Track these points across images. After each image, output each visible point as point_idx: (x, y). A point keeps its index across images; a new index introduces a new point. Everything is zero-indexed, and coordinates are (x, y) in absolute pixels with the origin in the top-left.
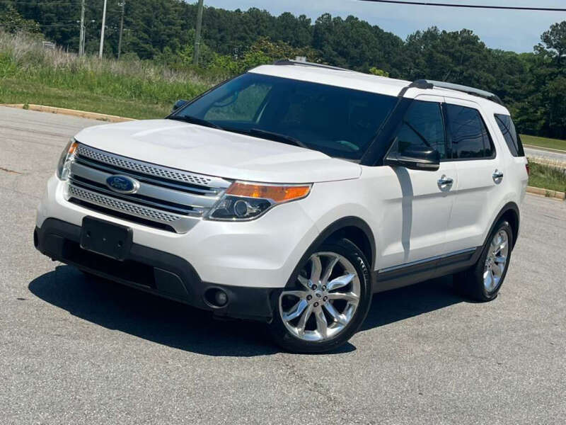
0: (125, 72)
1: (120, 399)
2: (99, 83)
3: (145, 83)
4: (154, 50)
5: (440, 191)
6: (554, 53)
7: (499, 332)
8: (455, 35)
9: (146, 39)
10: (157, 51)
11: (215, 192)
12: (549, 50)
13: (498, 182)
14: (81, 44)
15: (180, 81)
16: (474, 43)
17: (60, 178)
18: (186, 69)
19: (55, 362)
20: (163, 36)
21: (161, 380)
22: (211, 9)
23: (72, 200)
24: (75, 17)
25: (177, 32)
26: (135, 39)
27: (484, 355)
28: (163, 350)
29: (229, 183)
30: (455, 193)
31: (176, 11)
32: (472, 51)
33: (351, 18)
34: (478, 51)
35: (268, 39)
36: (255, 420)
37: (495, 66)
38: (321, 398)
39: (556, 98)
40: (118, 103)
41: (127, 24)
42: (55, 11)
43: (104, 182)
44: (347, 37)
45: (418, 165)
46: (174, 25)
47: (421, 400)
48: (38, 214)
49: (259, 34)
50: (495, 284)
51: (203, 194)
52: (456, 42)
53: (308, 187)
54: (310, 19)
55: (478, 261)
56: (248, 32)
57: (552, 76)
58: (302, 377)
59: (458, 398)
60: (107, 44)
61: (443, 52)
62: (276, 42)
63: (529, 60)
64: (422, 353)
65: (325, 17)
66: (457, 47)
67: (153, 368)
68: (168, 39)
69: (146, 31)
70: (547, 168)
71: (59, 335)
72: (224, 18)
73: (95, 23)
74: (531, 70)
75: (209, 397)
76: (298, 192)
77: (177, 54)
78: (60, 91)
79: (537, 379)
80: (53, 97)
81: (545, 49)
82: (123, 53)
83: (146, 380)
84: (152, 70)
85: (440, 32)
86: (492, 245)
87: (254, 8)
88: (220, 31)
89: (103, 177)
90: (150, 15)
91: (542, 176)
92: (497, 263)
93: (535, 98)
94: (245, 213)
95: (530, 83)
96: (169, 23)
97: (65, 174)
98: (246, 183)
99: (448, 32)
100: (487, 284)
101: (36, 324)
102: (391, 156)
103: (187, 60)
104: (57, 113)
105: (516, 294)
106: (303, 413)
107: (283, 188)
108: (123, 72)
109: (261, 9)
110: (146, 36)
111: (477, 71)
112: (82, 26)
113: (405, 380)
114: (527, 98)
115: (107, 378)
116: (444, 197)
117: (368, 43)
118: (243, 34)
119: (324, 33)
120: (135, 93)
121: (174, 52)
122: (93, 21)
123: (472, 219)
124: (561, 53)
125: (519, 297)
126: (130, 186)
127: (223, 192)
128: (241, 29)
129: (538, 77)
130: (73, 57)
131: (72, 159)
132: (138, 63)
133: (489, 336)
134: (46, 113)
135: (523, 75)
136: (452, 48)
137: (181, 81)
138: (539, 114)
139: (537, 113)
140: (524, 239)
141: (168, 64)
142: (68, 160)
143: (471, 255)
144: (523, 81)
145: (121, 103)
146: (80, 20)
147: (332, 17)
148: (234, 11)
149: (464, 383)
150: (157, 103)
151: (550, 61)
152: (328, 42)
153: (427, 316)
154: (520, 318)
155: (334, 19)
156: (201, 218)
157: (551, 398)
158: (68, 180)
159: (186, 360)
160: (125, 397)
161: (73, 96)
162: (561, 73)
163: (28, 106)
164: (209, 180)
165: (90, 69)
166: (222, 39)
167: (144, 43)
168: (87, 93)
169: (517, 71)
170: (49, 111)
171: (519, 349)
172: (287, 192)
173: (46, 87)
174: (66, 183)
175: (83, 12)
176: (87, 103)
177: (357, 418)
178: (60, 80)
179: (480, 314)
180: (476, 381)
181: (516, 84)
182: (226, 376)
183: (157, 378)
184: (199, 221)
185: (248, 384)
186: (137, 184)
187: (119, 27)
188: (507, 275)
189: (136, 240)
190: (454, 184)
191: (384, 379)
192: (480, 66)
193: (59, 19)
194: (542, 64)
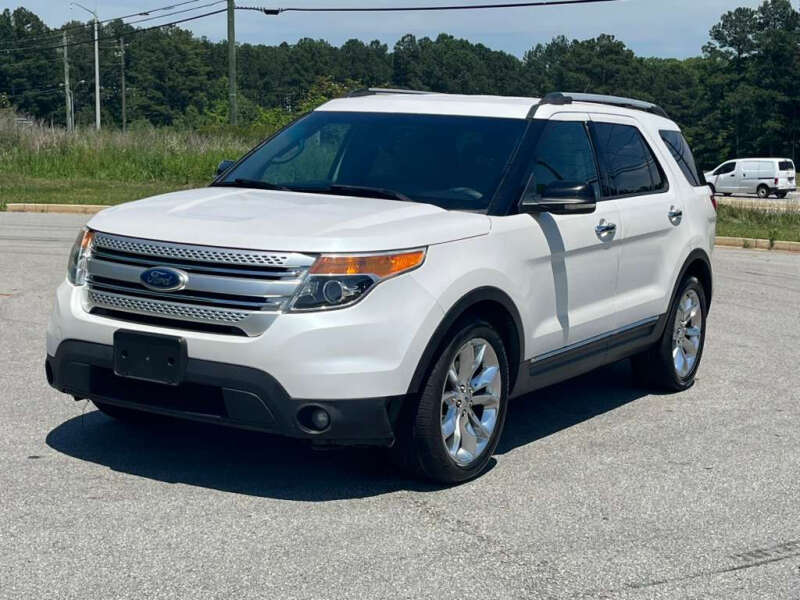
0: (136, 144)
1: (191, 570)
2: (102, 164)
3: (167, 155)
4: (172, 112)
5: (601, 242)
6: (731, 54)
7: (703, 428)
8: (590, 44)
9: (158, 99)
10: (177, 113)
11: (294, 273)
12: (723, 50)
13: (676, 223)
14: (68, 115)
15: (215, 149)
16: (617, 53)
17: (73, 282)
18: (222, 132)
19: (94, 532)
20: (184, 92)
21: (244, 540)
22: (247, 46)
23: (95, 311)
24: (56, 79)
25: (201, 84)
26: (145, 101)
27: (686, 460)
28: (243, 501)
29: (312, 259)
30: (620, 242)
31: (197, 54)
32: (616, 63)
33: (442, 37)
34: (626, 63)
35: (331, 79)
36: (381, 576)
37: (652, 81)
38: (470, 539)
39: (740, 116)
40: (131, 188)
41: (131, 80)
42: (27, 74)
43: (138, 280)
44: (441, 64)
45: (566, 207)
46: (196, 74)
47: (608, 528)
48: (49, 337)
49: (317, 73)
50: (689, 367)
51: (278, 278)
52: (593, 53)
53: (421, 252)
54: (386, 46)
55: (663, 336)
56: (303, 72)
57: (732, 85)
58: (438, 515)
59: (658, 519)
60: (106, 112)
61: (578, 70)
62: (343, 82)
63: (697, 67)
64: (600, 467)
65: (406, 40)
66: (596, 60)
67: (230, 526)
68: (190, 95)
69: (158, 88)
70: (740, 210)
71: (94, 498)
72: (265, 57)
73: (85, 84)
74: (702, 81)
75: (315, 554)
76: (408, 260)
77: (205, 114)
78: (47, 182)
79: (763, 483)
80: (39, 190)
81: (718, 48)
82: (129, 122)
83: (224, 542)
84: (174, 138)
85: (570, 41)
86: (679, 311)
87: (305, 39)
88: (263, 75)
89: (134, 273)
90: (161, 64)
91: (735, 221)
92: (688, 337)
93: (712, 120)
94: (340, 297)
95: (702, 99)
96: (190, 73)
97: (80, 277)
98: (334, 256)
99: (580, 41)
100: (678, 365)
101: (60, 486)
102: (528, 200)
103: (221, 121)
104: (47, 211)
105: (719, 377)
106: (447, 561)
107: (387, 258)
108: (133, 146)
109: (316, 39)
110: (159, 94)
111: (627, 89)
112: (67, 90)
113: (582, 504)
114: (700, 120)
115: (169, 545)
116: (607, 249)
117: (470, 68)
118: (296, 76)
119: (409, 62)
120: (153, 172)
121: (201, 112)
122: (83, 81)
123: (648, 278)
124: (740, 53)
125: (724, 380)
126: (175, 280)
127: (305, 272)
128: (292, 70)
129: (713, 88)
130: (62, 133)
131: (88, 254)
132: (152, 131)
133: (688, 435)
134: (33, 214)
135: (691, 89)
136: (588, 62)
137: (217, 147)
138: (720, 140)
139: (716, 138)
140: (722, 305)
141: (195, 128)
142: (81, 257)
143: (653, 327)
144: (692, 97)
145: (137, 188)
146: (64, 83)
147: (417, 39)
148: (278, 45)
149: (664, 498)
150: (187, 183)
151: (727, 64)
152: (416, 75)
153: (601, 418)
154: (728, 407)
155: (420, 41)
156: (279, 312)
157: (785, 504)
158: (86, 284)
159: (275, 511)
160: (197, 566)
161: (67, 185)
162: (743, 79)
163: (5, 206)
164: (284, 258)
165: (86, 147)
166: (267, 86)
167: (157, 104)
168: (88, 179)
169: (683, 84)
170: (36, 210)
171: (733, 447)
172: (393, 262)
173: (28, 178)
174: (83, 289)
175: (67, 70)
176: (88, 193)
177: (522, 559)
178: (47, 166)
179: (674, 407)
180: (680, 494)
181: (683, 102)
182: (334, 526)
183: (237, 538)
184: (276, 316)
185: (365, 532)
186: (184, 277)
187: (119, 86)
188: (703, 354)
189: (192, 353)
190: (617, 231)
191: (553, 506)
192: (630, 83)
193: (34, 85)
194: (716, 69)
